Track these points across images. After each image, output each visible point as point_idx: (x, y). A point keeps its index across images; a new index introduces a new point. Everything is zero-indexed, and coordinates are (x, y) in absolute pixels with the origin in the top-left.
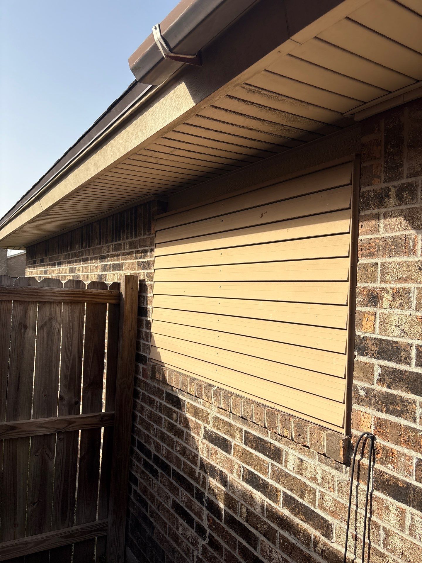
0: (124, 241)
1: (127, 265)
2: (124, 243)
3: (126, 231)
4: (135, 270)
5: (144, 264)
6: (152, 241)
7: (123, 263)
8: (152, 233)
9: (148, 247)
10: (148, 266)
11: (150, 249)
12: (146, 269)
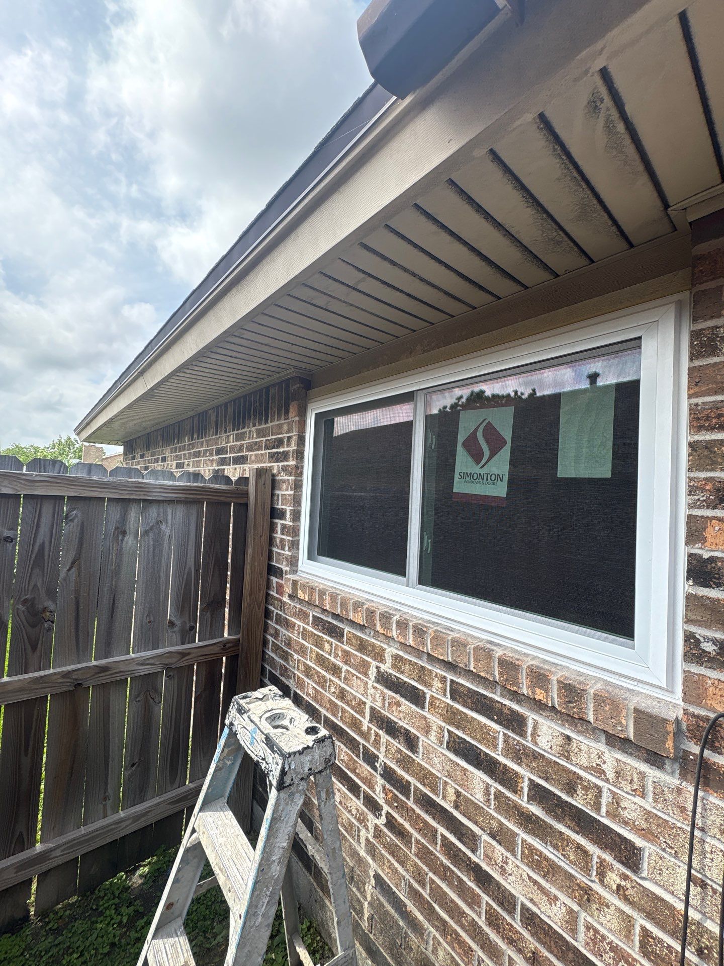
0: (250, 429)
1: (253, 458)
2: (250, 432)
4: (264, 462)
5: (278, 455)
6: (290, 426)
7: (248, 455)
8: (290, 417)
9: (283, 434)
10: (285, 457)
11: (287, 437)
12: (281, 461)
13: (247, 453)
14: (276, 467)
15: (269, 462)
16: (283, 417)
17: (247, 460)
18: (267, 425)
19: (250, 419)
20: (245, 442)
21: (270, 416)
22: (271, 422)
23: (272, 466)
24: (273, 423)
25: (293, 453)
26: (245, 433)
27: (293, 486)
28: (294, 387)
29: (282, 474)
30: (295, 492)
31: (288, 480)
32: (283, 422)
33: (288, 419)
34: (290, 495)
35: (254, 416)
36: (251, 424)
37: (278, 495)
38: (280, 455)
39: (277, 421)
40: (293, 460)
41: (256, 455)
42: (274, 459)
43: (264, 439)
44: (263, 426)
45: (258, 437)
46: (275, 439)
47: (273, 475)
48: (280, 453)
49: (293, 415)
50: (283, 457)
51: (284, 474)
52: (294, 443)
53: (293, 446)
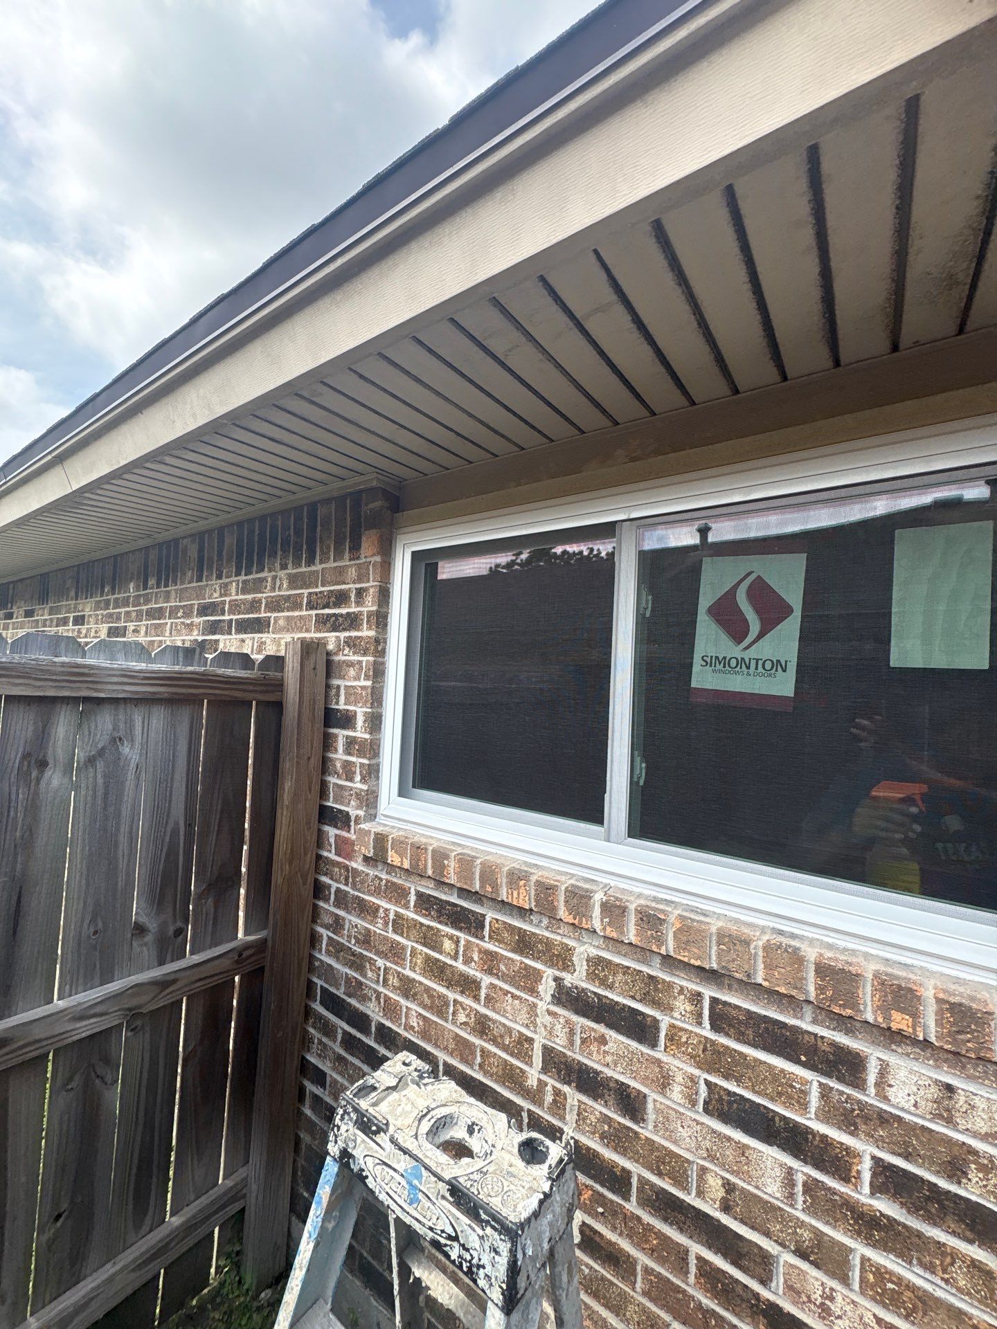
0: (274, 573)
1: (281, 622)
2: (274, 578)
3: (279, 553)
4: (308, 631)
5: (337, 619)
6: (363, 571)
7: (270, 618)
8: (362, 556)
9: (348, 584)
10: (352, 623)
11: (356, 589)
12: (344, 630)
13: (269, 614)
14: (334, 639)
15: (318, 630)
16: (347, 555)
17: (269, 627)
18: (313, 568)
19: (275, 557)
20: (265, 595)
21: (318, 553)
22: (321, 562)
23: (326, 637)
24: (323, 566)
25: (368, 617)
26: (265, 579)
27: (371, 673)
28: (371, 506)
29: (346, 652)
30: (374, 682)
31: (360, 662)
32: (348, 563)
33: (358, 558)
34: (363, 688)
35: (284, 551)
36: (277, 565)
37: (338, 687)
38: (341, 619)
39: (335, 561)
40: (370, 628)
41: (288, 618)
42: (328, 625)
43: (306, 592)
44: (303, 569)
45: (291, 587)
46: (331, 591)
47: (328, 654)
48: (342, 615)
49: (370, 553)
50: (347, 624)
51: (349, 651)
52: (370, 600)
53: (370, 604)
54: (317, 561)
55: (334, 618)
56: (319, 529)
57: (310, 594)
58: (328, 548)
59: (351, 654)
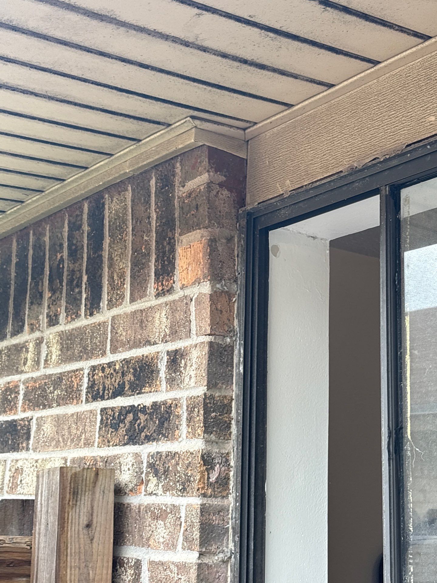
0: (37, 334)
1: (48, 428)
2: (39, 342)
3: (47, 294)
4: (88, 444)
5: (136, 418)
7: (30, 420)
8: (177, 286)
9: (155, 343)
10: (162, 424)
11: (168, 353)
12: (149, 439)
13: (28, 414)
14: (130, 460)
15: (106, 442)
16: (152, 287)
17: (28, 438)
18: (98, 318)
19: (40, 304)
20: (23, 377)
21: (105, 289)
22: (111, 305)
23: (115, 457)
24: (115, 311)
25: (191, 410)
27: (196, 534)
28: (191, 185)
29: (151, 487)
30: (201, 554)
31: (175, 508)
32: (154, 302)
33: (170, 291)
34: (182, 567)
36: (43, 319)
38: (142, 417)
39: (133, 300)
40: (193, 434)
41: (59, 421)
42: (122, 431)
43: (86, 365)
44: (83, 322)
45: (65, 358)
49: (191, 277)
50: (153, 427)
51: (157, 485)
52: (193, 373)
53: (192, 383)
54: (104, 303)
55: (130, 417)
56: (107, 241)
57: (93, 368)
58: (122, 276)
59: (160, 491)
